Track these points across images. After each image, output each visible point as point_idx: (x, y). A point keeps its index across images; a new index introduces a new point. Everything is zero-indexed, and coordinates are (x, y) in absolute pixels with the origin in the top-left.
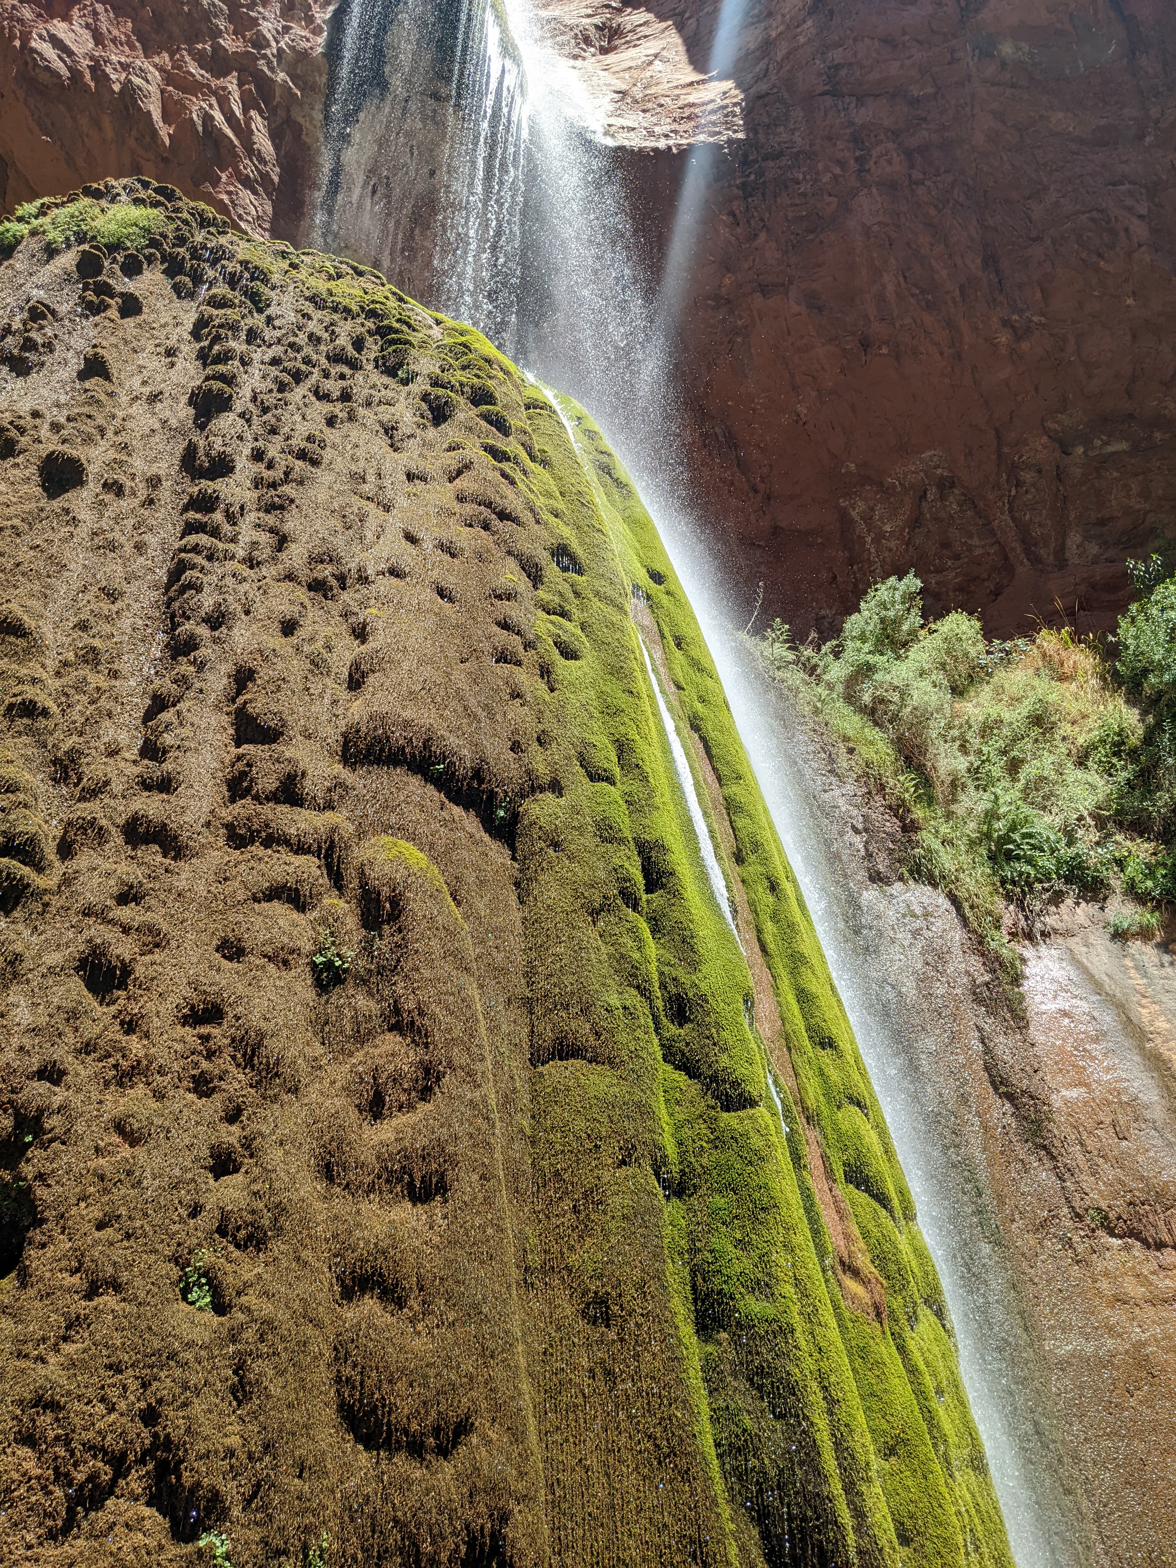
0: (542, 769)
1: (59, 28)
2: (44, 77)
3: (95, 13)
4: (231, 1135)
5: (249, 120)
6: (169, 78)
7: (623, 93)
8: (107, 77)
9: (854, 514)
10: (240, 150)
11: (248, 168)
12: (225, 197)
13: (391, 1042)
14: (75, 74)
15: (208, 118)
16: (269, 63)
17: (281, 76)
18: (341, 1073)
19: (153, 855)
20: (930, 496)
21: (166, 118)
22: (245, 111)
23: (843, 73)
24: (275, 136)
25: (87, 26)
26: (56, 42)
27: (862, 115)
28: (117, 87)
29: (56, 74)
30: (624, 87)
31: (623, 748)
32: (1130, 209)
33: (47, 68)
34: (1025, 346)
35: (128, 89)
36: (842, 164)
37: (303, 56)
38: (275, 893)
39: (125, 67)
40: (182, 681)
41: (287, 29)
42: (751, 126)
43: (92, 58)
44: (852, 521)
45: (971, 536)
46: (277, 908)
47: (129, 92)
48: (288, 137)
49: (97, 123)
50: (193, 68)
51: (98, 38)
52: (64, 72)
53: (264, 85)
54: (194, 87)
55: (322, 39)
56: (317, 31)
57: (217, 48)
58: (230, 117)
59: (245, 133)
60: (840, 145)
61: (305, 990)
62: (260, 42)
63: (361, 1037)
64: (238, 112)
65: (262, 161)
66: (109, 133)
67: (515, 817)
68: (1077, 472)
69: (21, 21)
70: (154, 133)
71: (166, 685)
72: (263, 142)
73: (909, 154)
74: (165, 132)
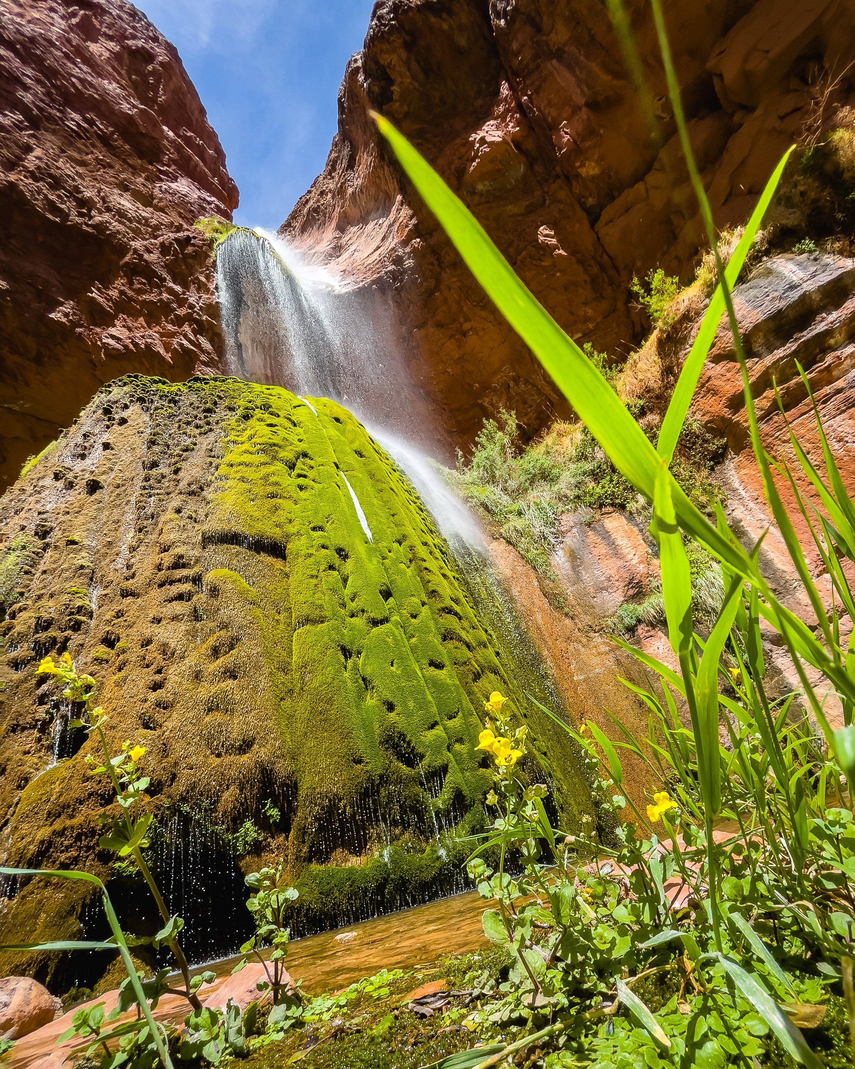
1: (113, 331)
2: (114, 352)
3: (125, 319)
5: (198, 339)
6: (162, 335)
7: (344, 271)
8: (137, 343)
9: (486, 404)
10: (198, 352)
11: (203, 358)
14: (126, 347)
16: (198, 314)
17: (204, 318)
20: (511, 385)
21: (167, 350)
22: (195, 336)
24: (210, 341)
25: (124, 326)
26: (113, 337)
28: (143, 346)
29: (117, 350)
30: (344, 268)
33: (113, 349)
35: (148, 346)
39: (143, 337)
41: (200, 297)
43: (130, 338)
44: (486, 408)
45: (533, 395)
48: (216, 340)
50: (170, 327)
51: (130, 329)
52: (121, 348)
54: (173, 335)
55: (215, 296)
58: (190, 341)
62: (192, 307)
64: (193, 338)
65: (209, 353)
69: (97, 334)
70: (163, 358)
72: (207, 346)
74: (168, 356)
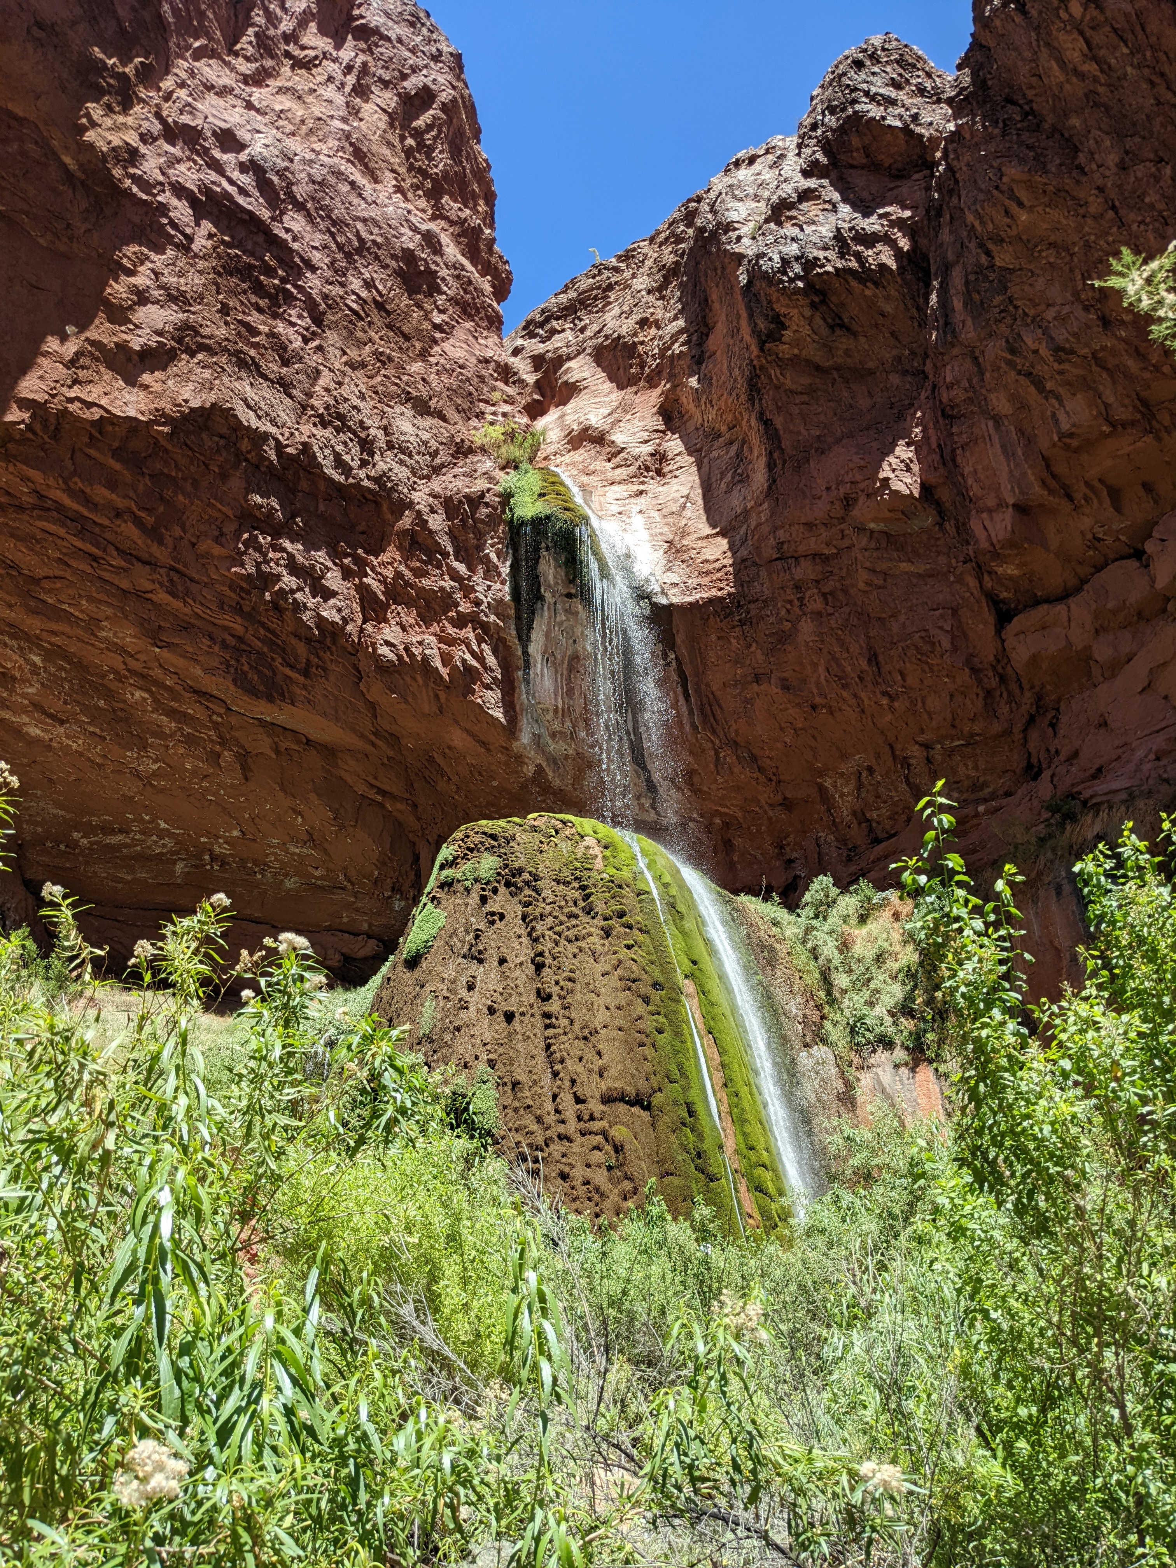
0: (656, 1085)
2: (387, 667)
3: (398, 612)
4: (597, 1209)
5: (482, 651)
6: (440, 640)
8: (412, 652)
10: (481, 670)
11: (487, 678)
12: (479, 701)
13: (626, 1182)
14: (399, 657)
15: (464, 661)
16: (485, 613)
17: (492, 618)
18: (616, 1191)
19: (565, 1142)
21: (444, 665)
22: (479, 646)
23: (785, 546)
24: (495, 652)
25: (397, 623)
26: (387, 642)
27: (798, 573)
28: (419, 657)
29: (391, 661)
31: (680, 1068)
32: (941, 628)
33: (388, 661)
34: (896, 704)
35: (425, 658)
36: (791, 602)
37: (500, 602)
38: (595, 1148)
39: (420, 644)
40: (559, 1087)
41: (489, 588)
42: (739, 582)
43: (405, 645)
46: (596, 1152)
47: (426, 660)
48: (502, 650)
49: (414, 679)
50: (450, 629)
51: (404, 629)
52: (395, 658)
53: (485, 626)
54: (453, 641)
55: (507, 588)
56: (503, 583)
57: (458, 612)
58: (473, 653)
59: (480, 659)
60: (788, 592)
61: (606, 1173)
62: (478, 601)
63: (619, 1182)
64: (475, 648)
65: (492, 671)
66: (421, 682)
67: (649, 1103)
68: (939, 758)
69: (368, 636)
70: (440, 675)
71: (556, 1090)
72: (491, 660)
73: (824, 595)
74: (444, 672)
